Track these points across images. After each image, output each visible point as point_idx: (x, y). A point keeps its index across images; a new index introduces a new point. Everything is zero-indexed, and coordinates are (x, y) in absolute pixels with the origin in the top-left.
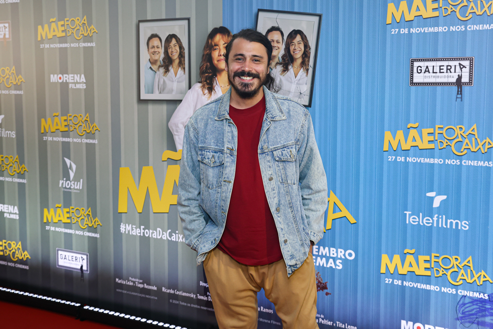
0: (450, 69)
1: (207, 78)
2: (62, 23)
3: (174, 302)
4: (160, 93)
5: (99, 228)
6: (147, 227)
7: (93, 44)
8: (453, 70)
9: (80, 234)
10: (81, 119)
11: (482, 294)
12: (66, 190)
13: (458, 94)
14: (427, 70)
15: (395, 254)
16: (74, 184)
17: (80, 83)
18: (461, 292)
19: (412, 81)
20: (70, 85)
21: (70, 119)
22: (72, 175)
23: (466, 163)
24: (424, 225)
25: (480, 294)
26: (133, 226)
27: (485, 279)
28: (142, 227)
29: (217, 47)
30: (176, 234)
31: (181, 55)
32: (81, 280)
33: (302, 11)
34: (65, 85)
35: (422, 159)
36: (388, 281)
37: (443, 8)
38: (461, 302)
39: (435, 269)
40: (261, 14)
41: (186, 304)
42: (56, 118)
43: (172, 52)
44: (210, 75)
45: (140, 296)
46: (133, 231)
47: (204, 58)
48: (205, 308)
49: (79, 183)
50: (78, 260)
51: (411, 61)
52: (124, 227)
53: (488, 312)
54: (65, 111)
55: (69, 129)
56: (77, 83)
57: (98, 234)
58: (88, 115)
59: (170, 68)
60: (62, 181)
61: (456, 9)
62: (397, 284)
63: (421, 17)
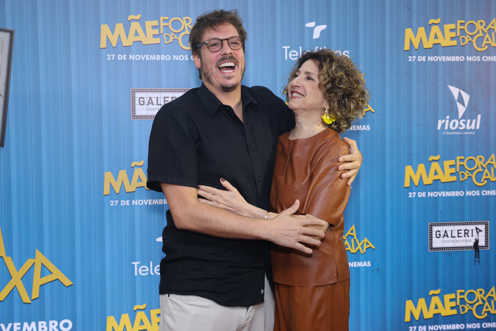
14: (150, 101)
15: (123, 313)
24: (155, 274)
35: (150, 200)
37: (164, 35)
51: (132, 92)
61: (178, 37)
63: (140, 42)
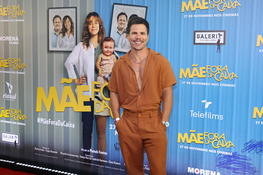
0: (214, 36)
1: (86, 39)
2: (5, 8)
3: (67, 160)
4: (60, 47)
5: (25, 120)
6: (52, 120)
7: (23, 20)
8: (215, 37)
9: (14, 124)
10: (16, 61)
11: (229, 153)
12: (7, 100)
13: (218, 49)
14: (202, 37)
15: (185, 133)
16: (11, 96)
17: (15, 41)
18: (218, 152)
19: (195, 42)
20: (10, 43)
21: (10, 61)
22: (10, 91)
23: (222, 85)
24: (200, 117)
25: (228, 153)
26: (45, 119)
27: (231, 145)
28: (50, 120)
29: (92, 23)
30: (68, 123)
31: (72, 27)
32: (15, 149)
33: (137, 5)
34: (7, 43)
35: (200, 83)
36: (181, 147)
37: (211, 4)
38: (219, 157)
39: (205, 140)
40: (115, 6)
41: (73, 161)
42: (1, 60)
43: (67, 25)
44: (88, 38)
45: (48, 157)
46: (44, 122)
47: (84, 29)
48: (84, 163)
49: (14, 96)
50: (13, 138)
51: (194, 32)
52: (40, 120)
53: (232, 162)
54: (7, 57)
55: (9, 66)
56: (14, 41)
57: (25, 124)
58: (19, 59)
59: (66, 34)
60: (5, 95)
61: (217, 5)
62: (186, 148)
63: (199, 9)
